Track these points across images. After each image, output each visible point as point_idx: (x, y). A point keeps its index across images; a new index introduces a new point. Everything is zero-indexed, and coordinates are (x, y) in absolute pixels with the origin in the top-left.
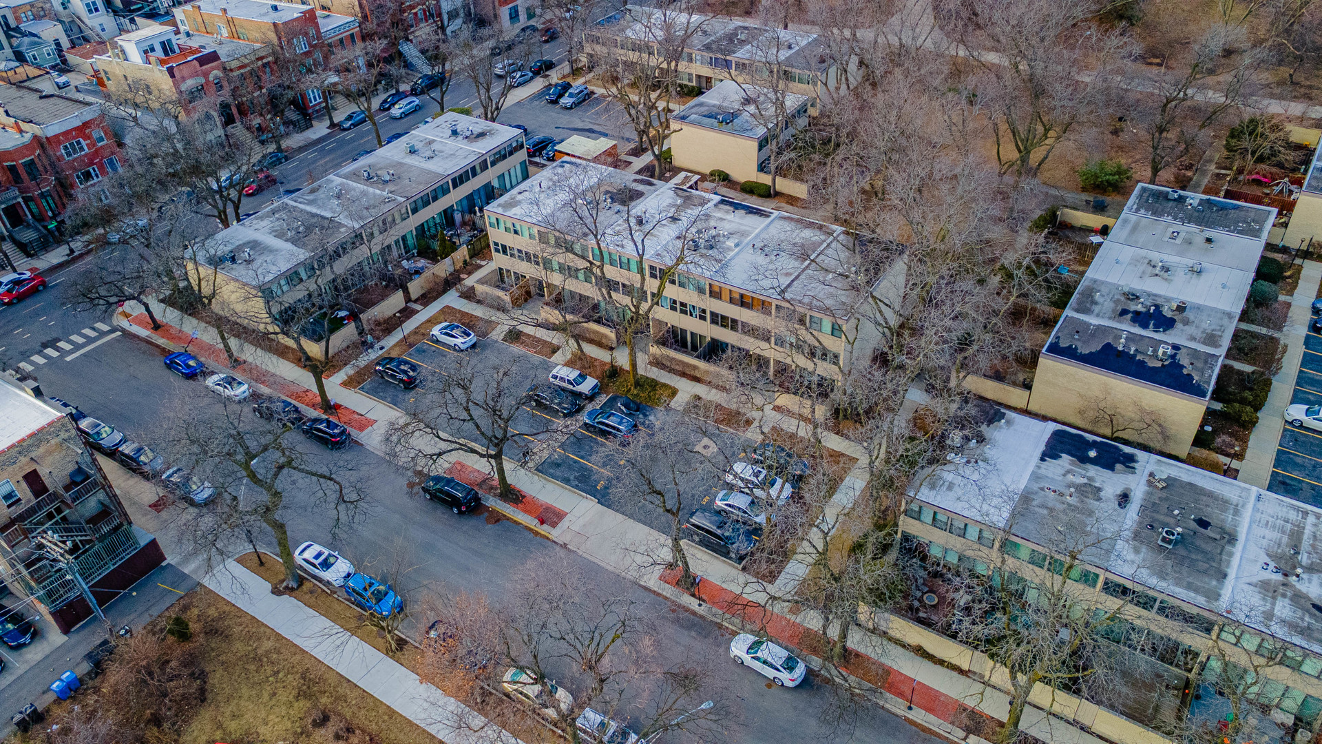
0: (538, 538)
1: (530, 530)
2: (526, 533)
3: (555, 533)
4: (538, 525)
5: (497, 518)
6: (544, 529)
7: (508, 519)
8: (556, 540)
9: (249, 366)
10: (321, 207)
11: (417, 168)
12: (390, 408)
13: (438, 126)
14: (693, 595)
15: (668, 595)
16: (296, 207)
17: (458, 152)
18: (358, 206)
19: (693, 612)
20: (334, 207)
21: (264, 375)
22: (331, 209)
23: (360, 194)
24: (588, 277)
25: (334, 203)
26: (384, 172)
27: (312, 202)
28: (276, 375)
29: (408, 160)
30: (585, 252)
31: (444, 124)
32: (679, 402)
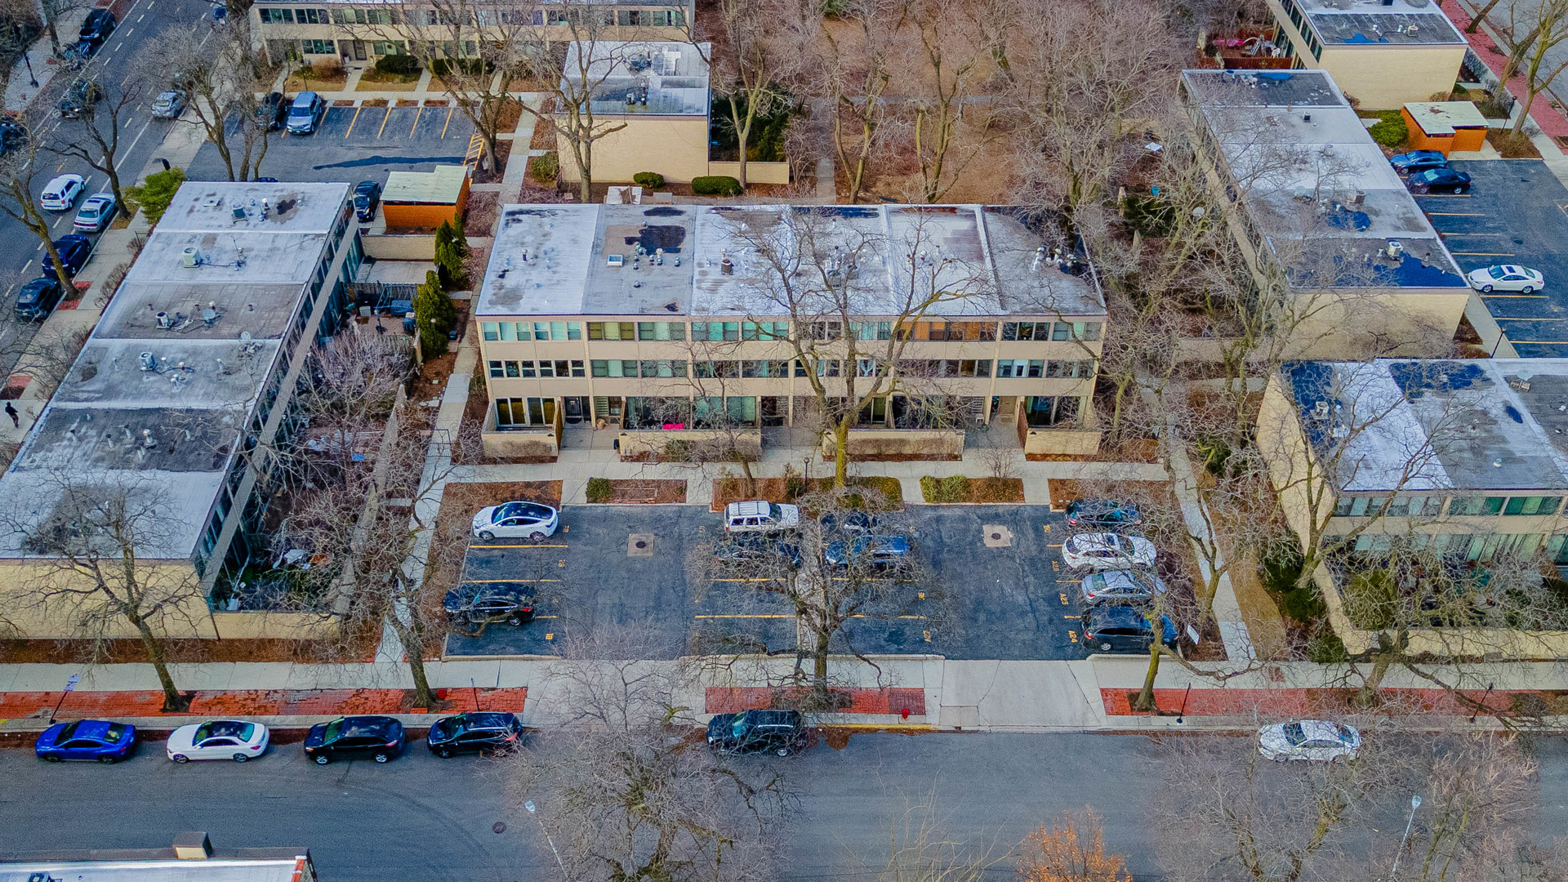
0: (917, 736)
1: (897, 731)
2: (898, 737)
3: (934, 719)
4: (902, 721)
5: (842, 738)
6: (913, 722)
7: (856, 731)
8: (941, 728)
9: (208, 697)
10: (138, 395)
11: (238, 286)
12: (527, 660)
13: (191, 211)
14: (1162, 714)
15: (1135, 728)
16: (89, 410)
17: (280, 243)
18: (207, 375)
19: (1180, 733)
20: (165, 388)
21: (254, 700)
22: (162, 394)
23: (186, 355)
24: (677, 368)
25: (155, 381)
26: (188, 308)
27: (109, 392)
28: (275, 691)
29: (204, 277)
30: (676, 334)
31: (198, 205)
32: (913, 494)
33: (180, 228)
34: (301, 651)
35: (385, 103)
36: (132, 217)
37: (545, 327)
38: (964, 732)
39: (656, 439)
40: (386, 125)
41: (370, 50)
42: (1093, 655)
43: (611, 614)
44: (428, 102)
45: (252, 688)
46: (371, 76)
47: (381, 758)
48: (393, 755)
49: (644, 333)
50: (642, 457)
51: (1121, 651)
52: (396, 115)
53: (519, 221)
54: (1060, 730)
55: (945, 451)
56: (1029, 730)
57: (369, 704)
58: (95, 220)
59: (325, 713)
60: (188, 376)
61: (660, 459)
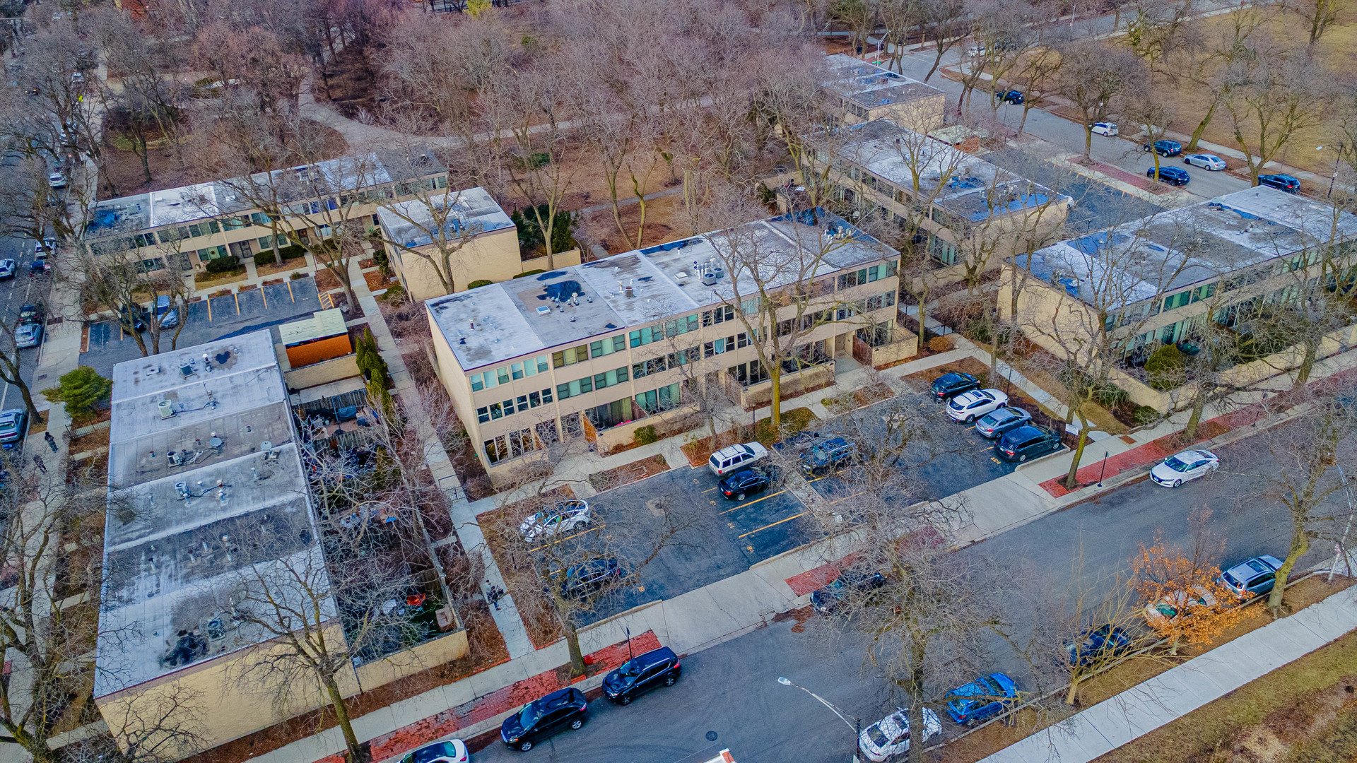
3: (953, 542)
8: (962, 546)
9: (383, 742)
10: (190, 518)
11: (223, 418)
12: (636, 611)
13: (137, 381)
14: (1086, 486)
15: (1078, 500)
16: (149, 543)
17: (238, 381)
18: (244, 485)
19: (1104, 494)
20: (212, 505)
21: (427, 727)
22: (213, 510)
23: (214, 477)
24: (622, 375)
25: (199, 504)
26: (189, 445)
27: (158, 524)
28: (442, 713)
29: (184, 421)
30: (619, 345)
31: (140, 376)
32: (821, 412)
33: (136, 395)
34: (446, 673)
35: (229, 292)
36: (47, 420)
37: (520, 366)
38: (978, 542)
39: (624, 433)
40: (240, 305)
41: (195, 260)
42: (1019, 466)
43: (676, 557)
44: (265, 283)
45: (419, 718)
46: (202, 278)
47: (577, 724)
48: (584, 717)
49: (598, 351)
50: (619, 449)
51: (1031, 458)
52: (244, 297)
53: (446, 308)
54: (1035, 518)
55: (823, 381)
56: (1016, 526)
57: (532, 690)
58: (14, 430)
59: (499, 712)
60: (228, 491)
61: (631, 446)
